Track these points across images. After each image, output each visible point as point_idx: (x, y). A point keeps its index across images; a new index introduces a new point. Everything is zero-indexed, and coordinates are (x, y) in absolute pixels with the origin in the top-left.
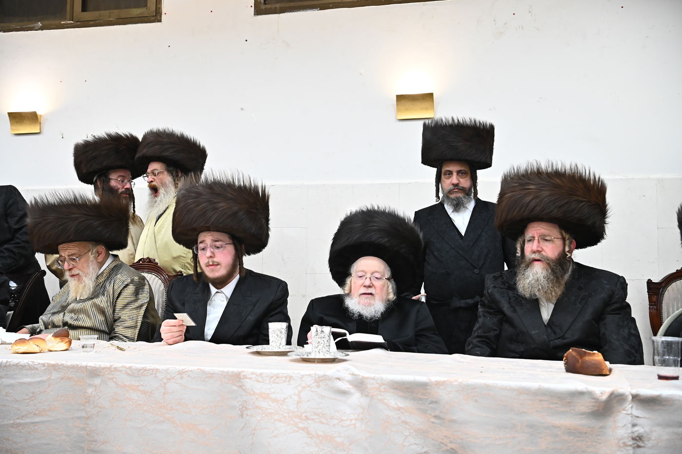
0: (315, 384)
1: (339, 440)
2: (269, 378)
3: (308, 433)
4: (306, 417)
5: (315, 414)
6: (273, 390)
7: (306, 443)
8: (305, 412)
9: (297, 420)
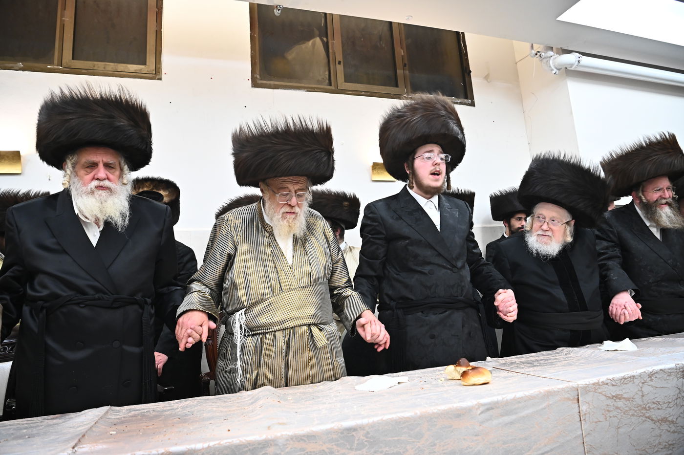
0: (649, 379)
1: (670, 419)
2: (619, 381)
3: (652, 420)
4: (649, 407)
5: (654, 403)
6: (624, 391)
7: (652, 428)
8: (648, 403)
9: (644, 411)
